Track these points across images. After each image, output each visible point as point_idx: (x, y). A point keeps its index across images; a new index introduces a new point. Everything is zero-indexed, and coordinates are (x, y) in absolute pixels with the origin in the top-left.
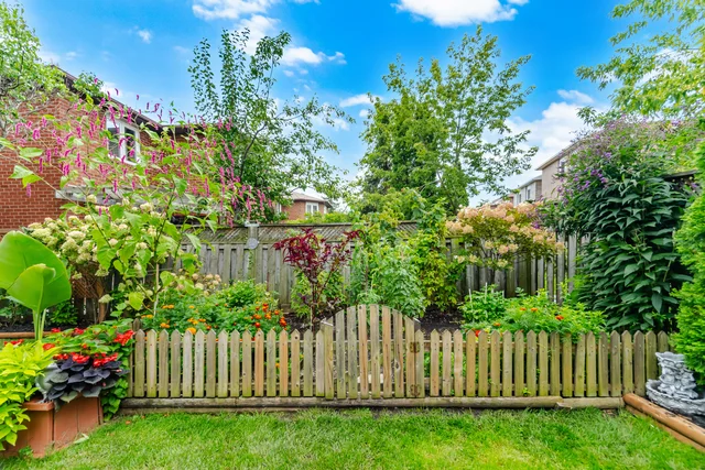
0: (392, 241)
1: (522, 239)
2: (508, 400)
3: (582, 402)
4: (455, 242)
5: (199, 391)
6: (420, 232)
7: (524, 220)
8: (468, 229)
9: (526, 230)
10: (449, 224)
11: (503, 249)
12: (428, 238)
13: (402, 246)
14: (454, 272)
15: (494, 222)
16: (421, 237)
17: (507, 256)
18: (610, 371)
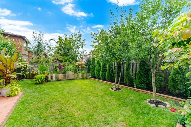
1: (83, 66)
3: (85, 78)
4: (76, 66)
7: (83, 64)
8: (78, 65)
9: (83, 65)
10: (75, 64)
11: (81, 67)
12: (73, 66)
14: (76, 70)
15: (80, 64)
17: (81, 68)
18: (87, 76)
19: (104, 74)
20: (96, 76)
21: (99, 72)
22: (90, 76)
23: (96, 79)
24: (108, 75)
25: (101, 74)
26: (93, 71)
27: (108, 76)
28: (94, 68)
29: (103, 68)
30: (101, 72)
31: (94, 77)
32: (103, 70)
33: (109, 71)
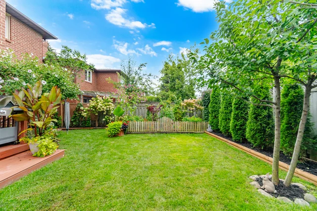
0: (169, 107)
1: (196, 107)
2: (186, 132)
3: (198, 132)
5: (138, 130)
6: (175, 105)
8: (185, 105)
9: (196, 105)
10: (181, 103)
11: (191, 109)
12: (177, 106)
13: (171, 108)
14: (183, 114)
15: (190, 103)
16: (176, 106)
18: (202, 128)
19: (241, 126)
20: (221, 129)
21: (227, 119)
22: (210, 129)
23: (222, 136)
24: (251, 130)
25: (231, 124)
26: (215, 116)
27: (252, 133)
28: (216, 111)
29: (237, 109)
30: (232, 121)
31: (216, 131)
32: (237, 115)
33: (256, 118)
